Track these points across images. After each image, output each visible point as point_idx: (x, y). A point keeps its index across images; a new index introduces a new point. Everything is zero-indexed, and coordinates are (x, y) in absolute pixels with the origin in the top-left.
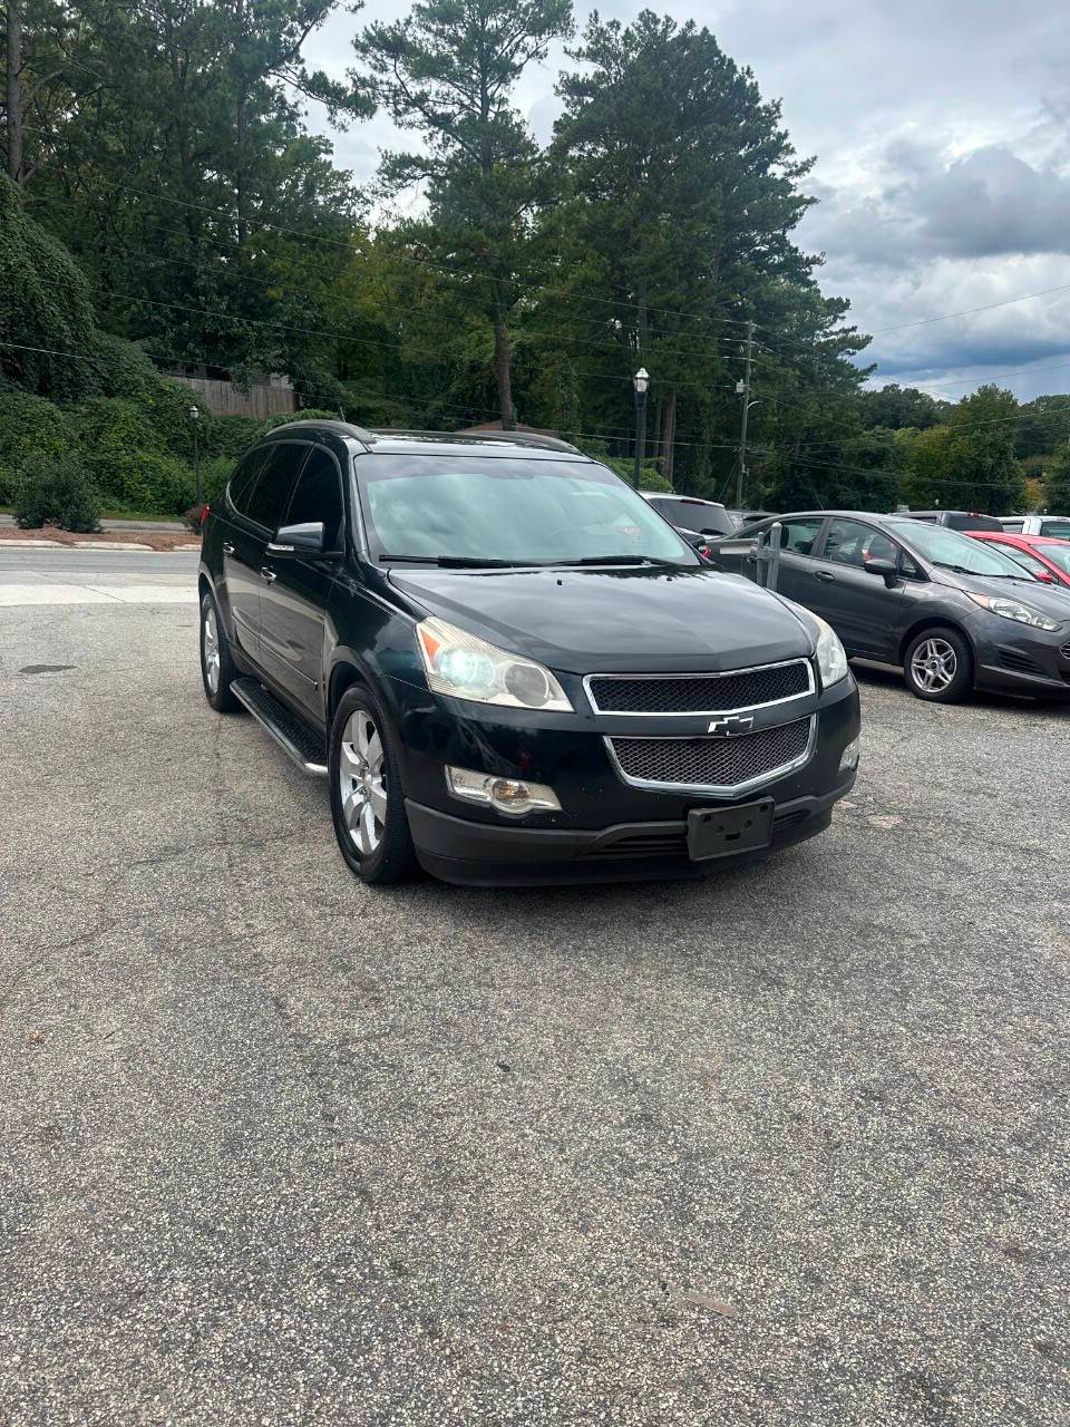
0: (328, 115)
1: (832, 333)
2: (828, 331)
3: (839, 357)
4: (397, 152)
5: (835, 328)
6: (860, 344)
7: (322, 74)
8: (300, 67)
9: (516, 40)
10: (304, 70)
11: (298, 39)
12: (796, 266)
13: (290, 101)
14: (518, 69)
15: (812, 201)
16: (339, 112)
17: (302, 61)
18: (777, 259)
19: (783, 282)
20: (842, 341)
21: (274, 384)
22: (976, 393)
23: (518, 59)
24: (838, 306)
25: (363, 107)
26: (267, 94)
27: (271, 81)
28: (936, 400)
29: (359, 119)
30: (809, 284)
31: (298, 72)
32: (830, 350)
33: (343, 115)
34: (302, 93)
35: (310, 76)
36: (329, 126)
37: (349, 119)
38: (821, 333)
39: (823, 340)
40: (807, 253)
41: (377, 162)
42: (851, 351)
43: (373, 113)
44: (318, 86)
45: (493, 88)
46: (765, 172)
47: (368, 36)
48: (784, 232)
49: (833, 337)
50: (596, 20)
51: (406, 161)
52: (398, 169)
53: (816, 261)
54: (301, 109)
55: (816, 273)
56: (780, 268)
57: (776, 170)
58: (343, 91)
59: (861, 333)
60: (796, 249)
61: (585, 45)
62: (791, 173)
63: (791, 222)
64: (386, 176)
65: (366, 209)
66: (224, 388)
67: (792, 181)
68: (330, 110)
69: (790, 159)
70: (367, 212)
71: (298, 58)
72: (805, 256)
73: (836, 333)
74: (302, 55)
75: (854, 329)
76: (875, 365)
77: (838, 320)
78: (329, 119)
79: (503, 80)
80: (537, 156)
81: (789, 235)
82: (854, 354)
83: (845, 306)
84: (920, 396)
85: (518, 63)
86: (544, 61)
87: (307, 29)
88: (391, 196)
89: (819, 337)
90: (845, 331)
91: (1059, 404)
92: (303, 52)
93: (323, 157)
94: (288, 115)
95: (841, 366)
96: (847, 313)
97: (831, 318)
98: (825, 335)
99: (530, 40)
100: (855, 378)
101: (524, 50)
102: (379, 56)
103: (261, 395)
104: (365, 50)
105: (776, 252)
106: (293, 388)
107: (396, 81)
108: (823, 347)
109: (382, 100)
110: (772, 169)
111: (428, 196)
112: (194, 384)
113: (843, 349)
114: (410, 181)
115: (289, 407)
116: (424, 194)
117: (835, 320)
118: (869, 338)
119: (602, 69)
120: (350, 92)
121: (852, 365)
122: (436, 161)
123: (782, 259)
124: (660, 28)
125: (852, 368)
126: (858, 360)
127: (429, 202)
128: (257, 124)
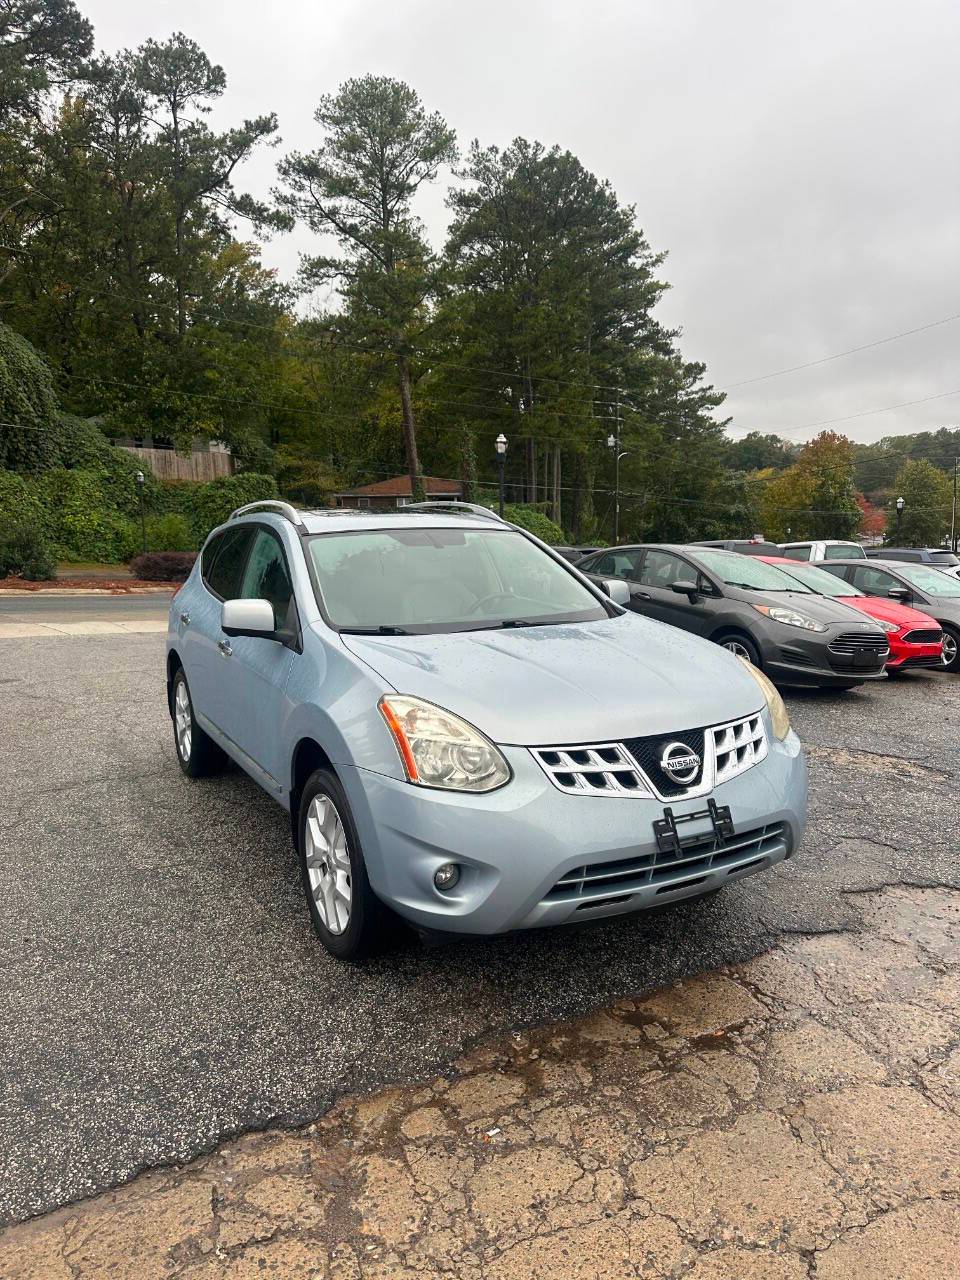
0: (254, 229)
1: (693, 393)
2: (689, 390)
3: (699, 413)
4: (314, 256)
5: (695, 388)
6: (717, 401)
7: (247, 196)
8: (230, 191)
9: (411, 165)
10: (233, 194)
11: (227, 169)
12: (658, 340)
13: (222, 218)
14: (412, 189)
15: (666, 286)
16: (263, 226)
17: (231, 186)
18: (641, 333)
19: (648, 352)
20: (702, 398)
21: (213, 449)
22: (816, 438)
23: (413, 180)
24: (695, 370)
25: (284, 222)
26: (201, 213)
27: (206, 202)
28: (795, 443)
29: (280, 232)
30: (669, 352)
31: (227, 195)
32: (692, 406)
33: (265, 229)
34: (231, 212)
35: (238, 199)
36: (255, 237)
37: (272, 232)
38: (683, 392)
39: (686, 398)
40: (666, 326)
41: (297, 264)
42: (710, 407)
43: (291, 227)
44: (244, 205)
45: (393, 203)
46: (626, 262)
47: (289, 163)
48: (646, 311)
49: (692, 396)
50: (477, 147)
51: (323, 263)
52: (316, 269)
53: (675, 334)
54: (231, 224)
55: (675, 344)
56: (645, 340)
57: (635, 261)
58: (267, 210)
59: (716, 392)
60: (657, 324)
61: (468, 166)
62: (647, 264)
63: (651, 303)
64: (305, 276)
65: (292, 301)
66: (167, 455)
67: (651, 269)
68: (255, 225)
69: (646, 252)
70: (293, 304)
71: (227, 184)
72: (665, 330)
73: (696, 393)
75: (711, 387)
76: (731, 418)
77: (697, 381)
78: (255, 232)
79: (400, 197)
80: (431, 256)
82: (712, 409)
83: (702, 369)
84: (779, 441)
85: (412, 184)
86: (435, 181)
87: (234, 162)
88: (310, 291)
89: (681, 396)
90: (703, 390)
91: (899, 443)
92: (231, 179)
93: (253, 259)
94: (219, 229)
95: (702, 419)
96: (704, 375)
97: (691, 379)
98: (687, 394)
99: (422, 165)
100: (715, 429)
101: (418, 173)
102: (297, 179)
103: (200, 460)
104: (286, 173)
105: (640, 326)
106: (229, 453)
107: (312, 199)
108: (684, 405)
109: (300, 214)
110: (631, 260)
111: (341, 293)
112: (141, 453)
113: (702, 406)
114: (325, 279)
115: (224, 471)
116: (337, 290)
117: (694, 381)
118: (723, 396)
119: (484, 185)
120: (273, 210)
121: (711, 419)
122: (347, 262)
123: (646, 333)
124: (531, 151)
125: (712, 421)
126: (716, 414)
127: (343, 297)
128: (196, 237)
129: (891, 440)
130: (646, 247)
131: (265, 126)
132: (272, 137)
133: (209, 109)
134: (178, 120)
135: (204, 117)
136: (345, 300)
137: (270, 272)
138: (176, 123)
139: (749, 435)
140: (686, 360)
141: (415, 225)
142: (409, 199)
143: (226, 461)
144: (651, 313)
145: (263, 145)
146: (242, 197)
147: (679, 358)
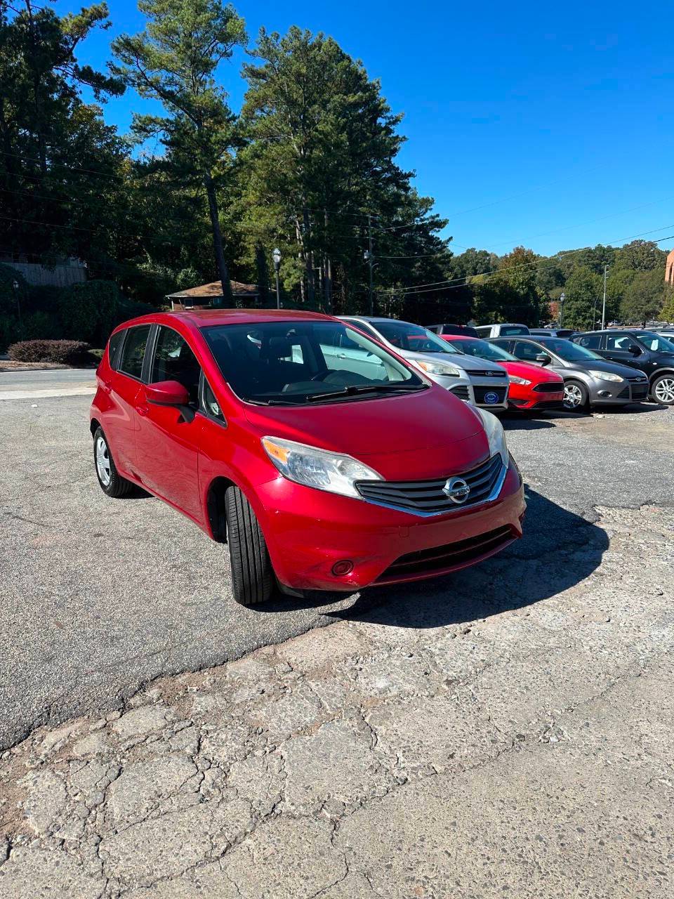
0: (94, 94)
1: (425, 219)
2: (422, 217)
3: (430, 234)
4: (144, 115)
5: (426, 216)
6: (440, 225)
7: (89, 68)
8: (74, 64)
9: (212, 45)
10: (76, 66)
11: (71, 46)
12: (400, 179)
13: (70, 85)
14: (213, 65)
15: (404, 139)
16: (102, 91)
17: (75, 60)
18: (386, 175)
19: (392, 189)
20: (431, 223)
21: (71, 264)
22: (513, 252)
23: (214, 58)
24: (427, 203)
25: (116, 88)
26: (53, 81)
27: (56, 72)
28: (499, 256)
29: (114, 95)
30: (407, 189)
31: (73, 67)
32: (424, 229)
33: (103, 93)
34: (77, 81)
35: (81, 70)
36: (96, 101)
37: (108, 95)
38: (419, 219)
39: (420, 223)
40: (405, 169)
41: (130, 122)
42: (437, 229)
43: (123, 91)
44: (86, 75)
45: (200, 75)
46: (375, 122)
47: (120, 43)
48: (390, 159)
49: (425, 222)
50: (264, 33)
51: (149, 121)
52: (143, 128)
53: (410, 175)
54: (77, 90)
55: (412, 183)
56: (388, 181)
57: (381, 121)
58: (103, 78)
59: (441, 218)
60: (398, 169)
61: (257, 48)
62: (390, 123)
63: (394, 152)
64: (136, 130)
65: (129, 150)
66: (37, 268)
67: (392, 127)
68: (95, 91)
69: (389, 115)
70: (130, 152)
71: (72, 58)
72: (404, 173)
73: (428, 219)
74: (75, 56)
75: (438, 215)
76: (452, 238)
77: (429, 211)
78: (95, 96)
79: (206, 71)
80: (230, 116)
81: (394, 160)
82: (439, 231)
83: (432, 202)
84: (488, 255)
85: (214, 61)
86: (230, 58)
87: (76, 40)
88: (142, 143)
89: (417, 222)
90: (433, 217)
91: (570, 255)
93: (97, 118)
94: (69, 93)
95: (432, 239)
96: (433, 206)
97: (424, 209)
98: (422, 220)
99: (220, 46)
100: (441, 246)
101: (218, 52)
102: (126, 54)
103: (63, 273)
104: (117, 50)
105: (386, 171)
106: (85, 266)
107: (139, 71)
108: (420, 228)
109: (131, 83)
110: (379, 120)
111: (164, 143)
112: (17, 267)
113: (432, 229)
114: (151, 133)
115: (81, 278)
116: (161, 140)
117: (426, 211)
118: (447, 221)
119: (269, 62)
120: (108, 78)
121: (438, 238)
122: (168, 120)
123: (390, 175)
124: (303, 37)
125: (439, 240)
126: (441, 235)
127: (165, 146)
128: (51, 99)
129: (564, 253)
130: (388, 110)
131: (99, 15)
132: (104, 21)
134: (31, 7)
136: (167, 149)
137: (111, 128)
138: (30, 10)
139: (468, 251)
140: (420, 196)
141: (220, 92)
142: (212, 72)
143: (83, 271)
144: (395, 161)
145: (97, 27)
146: (84, 68)
147: (415, 194)
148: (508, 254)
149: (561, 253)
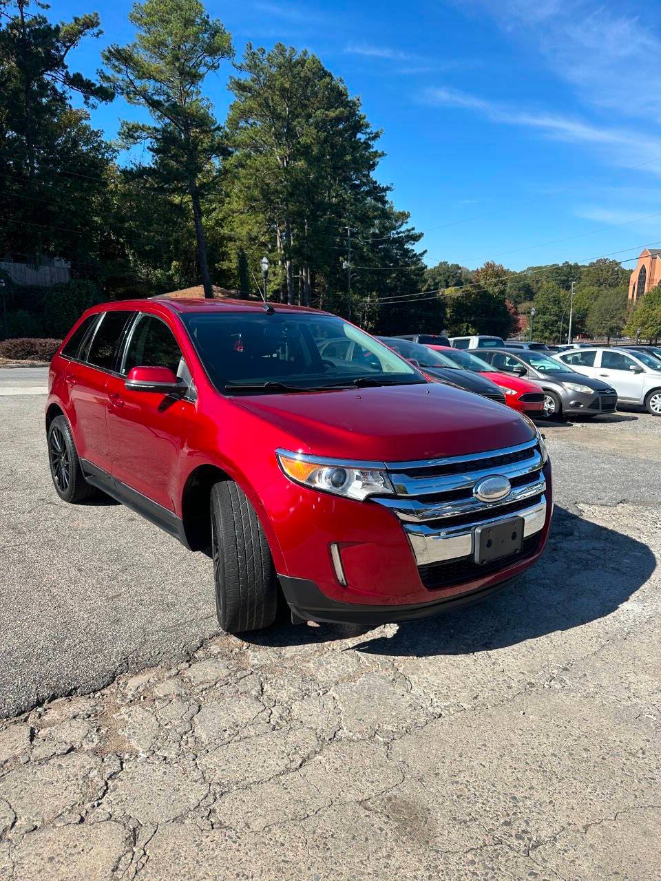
0: (84, 100)
1: (401, 232)
2: (398, 231)
3: (405, 247)
4: (132, 122)
5: (403, 229)
6: (416, 238)
7: (79, 74)
8: (65, 70)
9: (200, 58)
10: (67, 73)
11: (62, 53)
12: (378, 193)
13: (60, 91)
14: (201, 77)
15: (383, 154)
16: (92, 98)
17: (66, 67)
18: (365, 188)
19: (370, 201)
20: (408, 236)
21: (57, 264)
22: (483, 267)
23: (202, 70)
24: (404, 216)
25: (106, 95)
26: (44, 86)
27: (47, 77)
28: (470, 270)
29: (104, 102)
30: (384, 202)
31: (64, 74)
32: (400, 242)
33: (93, 100)
34: (67, 87)
35: (72, 76)
36: (85, 106)
37: (97, 102)
38: (395, 232)
39: (396, 236)
40: (382, 183)
41: (118, 128)
42: (413, 242)
43: (112, 99)
44: (76, 81)
45: (188, 86)
46: (355, 137)
47: (110, 52)
48: (369, 173)
49: (400, 235)
50: (251, 48)
51: (136, 128)
52: (132, 132)
53: (388, 189)
54: (67, 95)
55: (389, 196)
56: (368, 193)
57: (361, 137)
58: (94, 85)
59: (417, 232)
60: (376, 182)
61: (245, 62)
62: (369, 139)
63: (372, 167)
64: (124, 137)
65: (114, 155)
66: (23, 268)
67: (371, 143)
68: (85, 97)
69: (368, 130)
70: (115, 157)
71: (63, 65)
72: (381, 186)
73: (404, 232)
75: (413, 229)
76: (426, 251)
77: (404, 224)
78: (85, 102)
79: (193, 82)
80: (216, 126)
81: (372, 174)
82: (414, 244)
83: (408, 216)
84: (460, 268)
85: (201, 73)
86: (217, 71)
87: (68, 48)
88: (128, 149)
89: (394, 234)
90: (408, 231)
91: (538, 271)
92: (66, 61)
93: (84, 122)
94: (61, 99)
95: (408, 251)
96: (408, 220)
97: (400, 223)
98: (398, 233)
99: (208, 59)
100: (417, 258)
101: (205, 65)
102: (117, 64)
103: (48, 272)
104: (108, 59)
105: (365, 184)
106: (69, 267)
107: (127, 79)
108: (395, 241)
109: (120, 91)
110: (359, 135)
111: (151, 150)
112: (3, 266)
113: (407, 242)
114: (139, 140)
115: (66, 278)
116: (148, 148)
117: (402, 224)
118: (422, 235)
119: (255, 77)
120: (98, 85)
121: (413, 251)
122: (155, 128)
123: (368, 188)
124: (287, 54)
125: (414, 253)
126: (417, 248)
127: (152, 153)
128: (40, 103)
129: (533, 269)
130: (367, 126)
131: (90, 24)
132: (95, 30)
133: (48, 6)
134: (24, 15)
135: (44, 13)
136: (153, 156)
137: (98, 132)
138: (23, 17)
139: (441, 264)
140: (397, 209)
141: (205, 103)
142: (200, 83)
143: (67, 272)
144: (374, 175)
145: (89, 35)
146: (74, 75)
147: (391, 208)
148: (480, 268)
149: (529, 269)
